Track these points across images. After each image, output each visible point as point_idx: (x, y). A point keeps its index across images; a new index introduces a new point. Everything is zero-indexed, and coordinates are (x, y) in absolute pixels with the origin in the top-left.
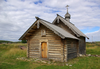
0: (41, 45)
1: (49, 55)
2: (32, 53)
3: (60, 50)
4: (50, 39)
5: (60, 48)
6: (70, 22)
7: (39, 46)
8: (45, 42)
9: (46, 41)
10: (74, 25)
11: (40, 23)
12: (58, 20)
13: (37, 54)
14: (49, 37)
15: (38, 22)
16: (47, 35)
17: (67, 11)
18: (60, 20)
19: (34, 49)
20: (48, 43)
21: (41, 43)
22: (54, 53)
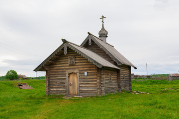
0: (69, 77)
1: (80, 90)
2: (54, 89)
3: (96, 83)
4: (82, 69)
5: (96, 81)
6: (106, 43)
7: (66, 79)
8: (74, 73)
9: (76, 71)
10: (113, 47)
11: (68, 47)
12: (90, 42)
13: (62, 91)
14: (80, 66)
15: (65, 46)
16: (76, 64)
17: (103, 25)
18: (92, 41)
19: (58, 83)
20: (78, 74)
21: (69, 74)
22: (87, 87)
